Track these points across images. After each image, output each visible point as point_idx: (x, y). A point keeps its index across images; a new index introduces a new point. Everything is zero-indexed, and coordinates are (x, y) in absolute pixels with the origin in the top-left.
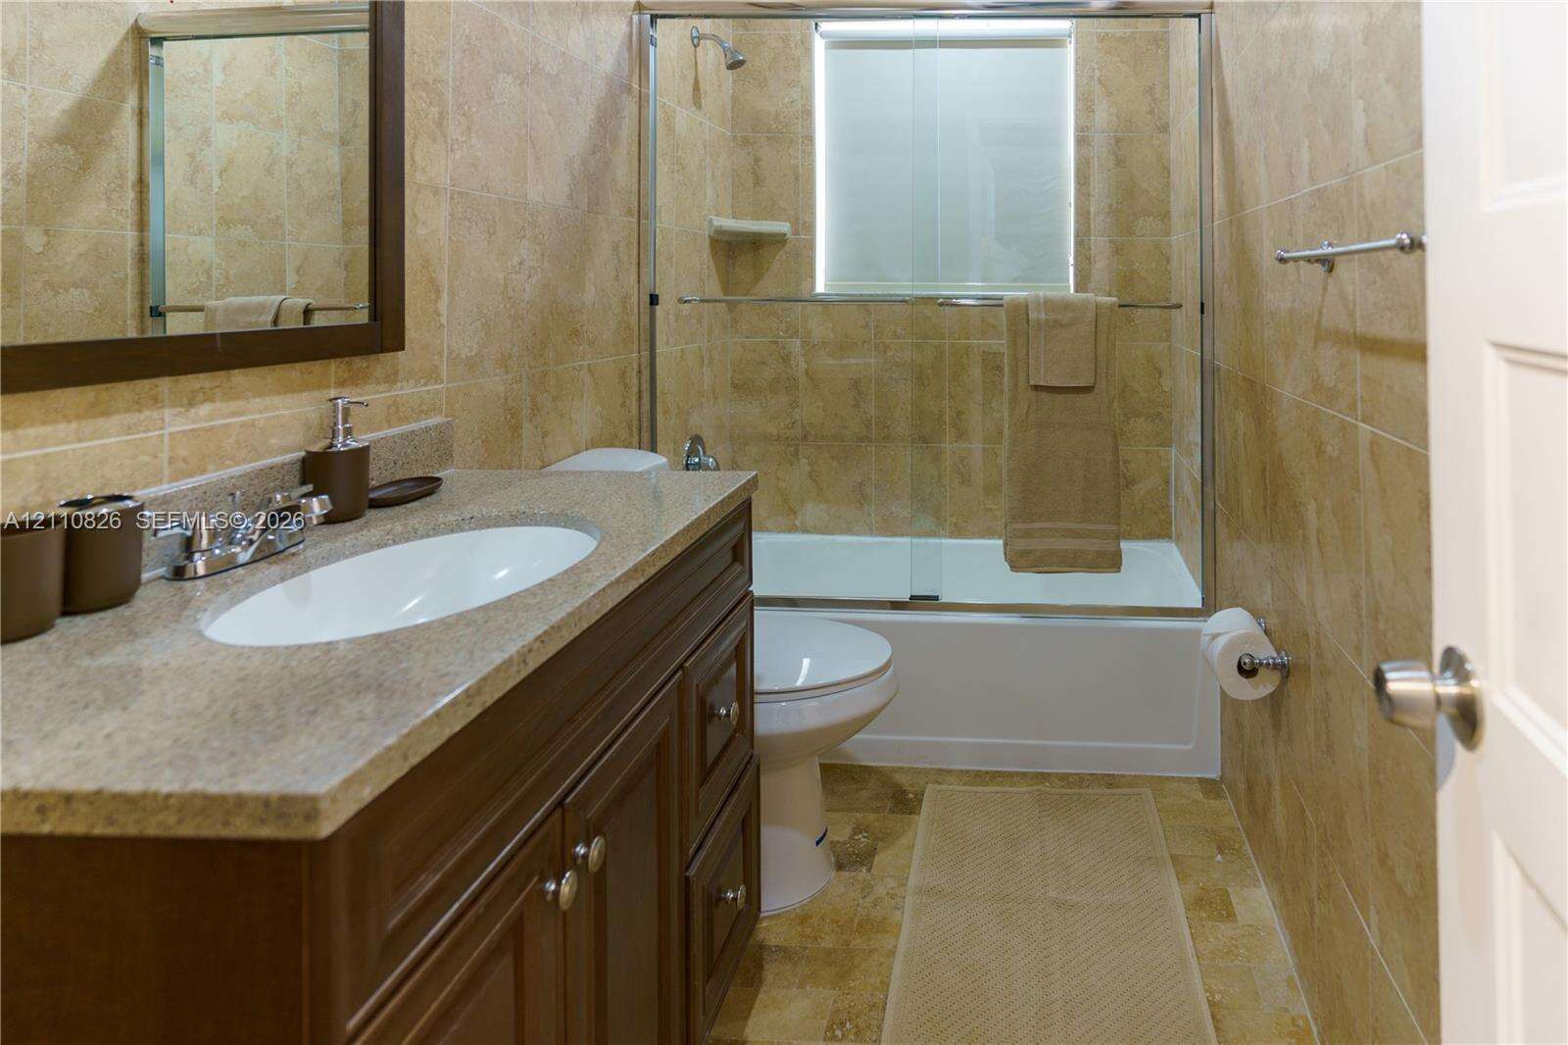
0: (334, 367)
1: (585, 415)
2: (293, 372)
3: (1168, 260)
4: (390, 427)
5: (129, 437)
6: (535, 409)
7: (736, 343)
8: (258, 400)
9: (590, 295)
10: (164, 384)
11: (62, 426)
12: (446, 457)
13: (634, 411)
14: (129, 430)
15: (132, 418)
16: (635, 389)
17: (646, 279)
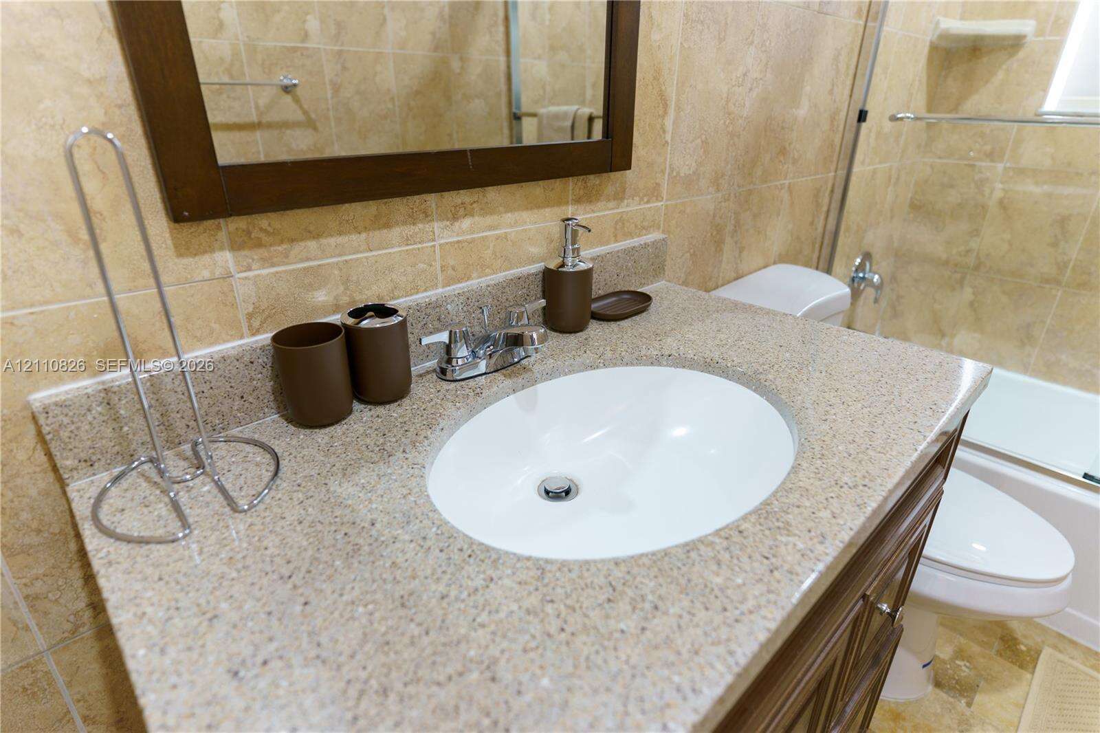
0: (572, 185)
1: (778, 233)
2: (537, 189)
4: (616, 241)
5: (407, 248)
6: (738, 225)
7: (925, 163)
8: (509, 215)
9: (802, 112)
10: (432, 199)
11: (354, 237)
12: (658, 270)
13: (820, 230)
14: (407, 241)
15: (409, 230)
16: (825, 209)
17: (858, 95)
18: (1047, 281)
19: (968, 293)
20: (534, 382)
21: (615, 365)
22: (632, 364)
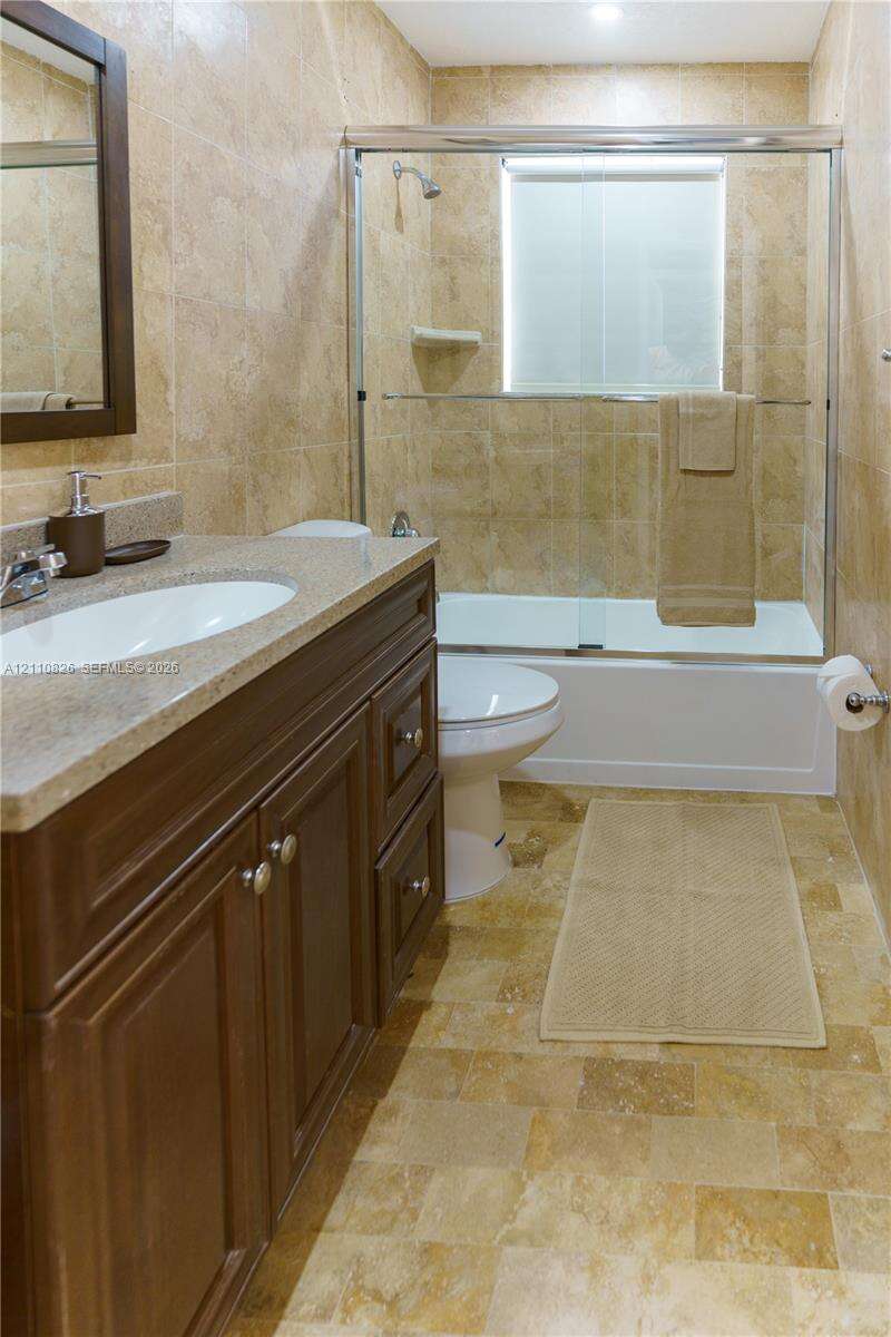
0: (74, 447)
1: (302, 493)
2: (37, 449)
3: (803, 366)
4: (126, 498)
6: (257, 487)
7: (436, 435)
9: (304, 391)
12: (177, 524)
13: (346, 490)
16: (346, 472)
17: (355, 378)
18: (542, 516)
19: (494, 537)
20: (48, 614)
21: (138, 591)
22: (155, 589)
